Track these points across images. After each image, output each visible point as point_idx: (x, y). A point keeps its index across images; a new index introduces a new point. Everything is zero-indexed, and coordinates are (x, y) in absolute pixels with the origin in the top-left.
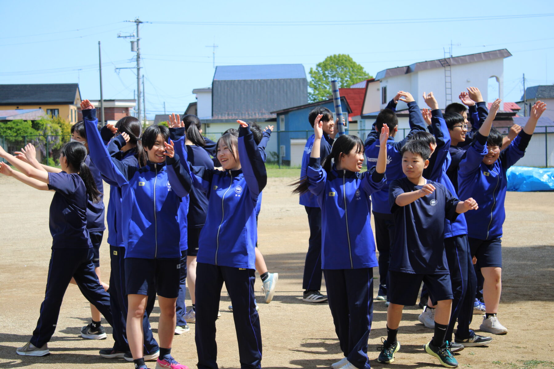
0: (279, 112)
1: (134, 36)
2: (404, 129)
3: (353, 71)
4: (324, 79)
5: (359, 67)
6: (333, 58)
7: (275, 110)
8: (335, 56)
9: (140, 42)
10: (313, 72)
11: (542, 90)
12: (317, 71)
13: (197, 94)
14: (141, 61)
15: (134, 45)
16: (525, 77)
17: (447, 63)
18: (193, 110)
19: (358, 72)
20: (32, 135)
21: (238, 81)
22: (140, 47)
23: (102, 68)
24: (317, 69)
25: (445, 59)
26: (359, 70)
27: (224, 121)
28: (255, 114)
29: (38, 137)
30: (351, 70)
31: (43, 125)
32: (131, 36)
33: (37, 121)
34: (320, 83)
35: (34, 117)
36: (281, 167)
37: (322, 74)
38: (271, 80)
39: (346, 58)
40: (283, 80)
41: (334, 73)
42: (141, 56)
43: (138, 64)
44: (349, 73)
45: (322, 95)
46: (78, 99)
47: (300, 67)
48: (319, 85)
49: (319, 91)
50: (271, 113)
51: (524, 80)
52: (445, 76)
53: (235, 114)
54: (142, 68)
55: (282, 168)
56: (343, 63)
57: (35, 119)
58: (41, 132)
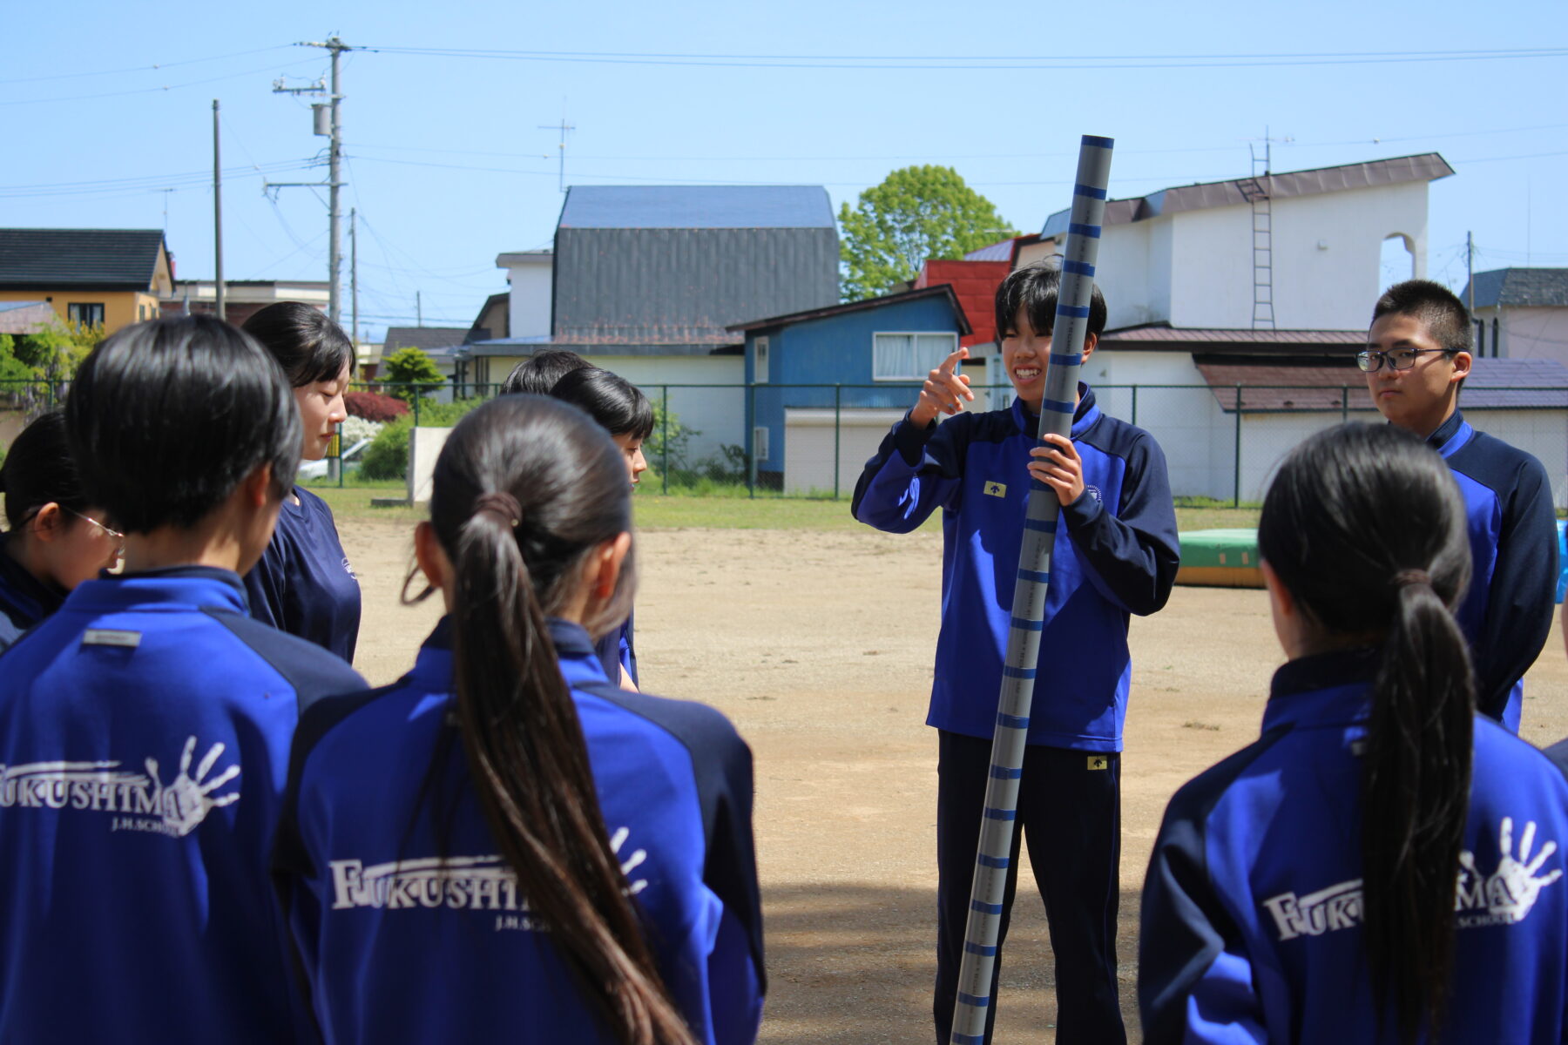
0: (752, 327)
1: (322, 89)
2: (1134, 387)
3: (965, 216)
4: (882, 237)
5: (984, 205)
6: (909, 178)
7: (739, 321)
8: (913, 171)
9: (341, 107)
10: (850, 216)
11: (1516, 283)
12: (861, 213)
13: (509, 267)
14: (343, 165)
15: (324, 117)
16: (1474, 241)
17: (1261, 191)
18: (497, 314)
19: (977, 218)
20: (13, 378)
21: (632, 230)
22: (341, 121)
23: (223, 182)
24: (860, 208)
25: (1254, 179)
26: (981, 214)
27: (588, 348)
28: (680, 330)
29: (31, 385)
30: (959, 213)
31: (48, 350)
32: (313, 89)
33: (30, 338)
34: (868, 248)
35: (22, 326)
36: (756, 492)
37: (875, 221)
38: (731, 230)
39: (946, 177)
40: (765, 233)
41: (910, 221)
42: (342, 150)
43: (333, 174)
44: (951, 222)
45: (875, 282)
46: (162, 277)
47: (817, 194)
48: (866, 252)
49: (865, 271)
50: (730, 329)
51: (1470, 251)
52: (1254, 231)
53: (621, 330)
54: (345, 184)
55: (760, 498)
56: (934, 191)
57: (25, 332)
58: (41, 371)
